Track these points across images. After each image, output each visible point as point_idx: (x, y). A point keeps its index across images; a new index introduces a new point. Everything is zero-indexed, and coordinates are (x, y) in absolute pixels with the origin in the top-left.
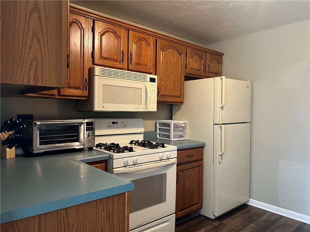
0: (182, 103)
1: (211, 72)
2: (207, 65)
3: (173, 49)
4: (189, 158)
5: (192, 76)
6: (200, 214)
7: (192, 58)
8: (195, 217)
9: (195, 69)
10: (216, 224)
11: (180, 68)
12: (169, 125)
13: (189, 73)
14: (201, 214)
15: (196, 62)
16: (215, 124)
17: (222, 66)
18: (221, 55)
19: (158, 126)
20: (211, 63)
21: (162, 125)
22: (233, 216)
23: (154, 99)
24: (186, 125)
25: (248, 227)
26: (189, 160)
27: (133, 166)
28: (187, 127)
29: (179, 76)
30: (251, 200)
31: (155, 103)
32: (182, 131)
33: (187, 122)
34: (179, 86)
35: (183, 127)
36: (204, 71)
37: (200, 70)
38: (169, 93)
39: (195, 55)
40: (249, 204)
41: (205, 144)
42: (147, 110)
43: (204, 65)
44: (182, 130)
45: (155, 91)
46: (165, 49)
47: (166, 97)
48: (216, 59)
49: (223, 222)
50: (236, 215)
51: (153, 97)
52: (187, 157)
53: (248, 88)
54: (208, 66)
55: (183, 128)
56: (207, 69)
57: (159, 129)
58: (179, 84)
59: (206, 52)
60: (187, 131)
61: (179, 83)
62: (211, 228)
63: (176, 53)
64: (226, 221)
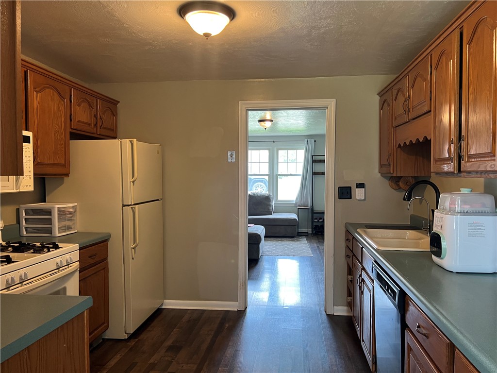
0: (67, 175)
1: (104, 128)
2: (99, 117)
3: (52, 89)
4: (92, 259)
5: (79, 132)
6: (104, 339)
7: (79, 105)
8: (98, 345)
9: (83, 123)
10: (132, 343)
11: (63, 120)
12: (49, 212)
13: (75, 127)
14: (106, 338)
15: (85, 112)
16: (124, 206)
17: (116, 119)
18: (115, 103)
19: (24, 215)
20: (104, 114)
21: (31, 213)
22: (149, 328)
23: (30, 172)
24: (76, 209)
25: (172, 334)
26: (92, 261)
27: (20, 285)
28: (77, 212)
29: (62, 133)
30: (166, 301)
31: (30, 178)
32: (71, 220)
33: (76, 204)
34: (62, 148)
35: (71, 213)
36: (95, 125)
37: (89, 124)
38: (49, 159)
39: (83, 101)
40: (163, 307)
41: (110, 236)
42: (18, 191)
43: (95, 117)
44: (71, 218)
45: (29, 157)
46: (40, 88)
47: (44, 166)
48: (109, 108)
49: (140, 338)
50: (152, 325)
51: (28, 168)
52: (89, 257)
53: (158, 154)
54: (101, 118)
55: (71, 215)
56: (99, 124)
57: (26, 220)
58: (62, 146)
59: (97, 98)
60: (78, 218)
61: (62, 144)
62: (127, 350)
63: (56, 96)
64: (143, 336)
